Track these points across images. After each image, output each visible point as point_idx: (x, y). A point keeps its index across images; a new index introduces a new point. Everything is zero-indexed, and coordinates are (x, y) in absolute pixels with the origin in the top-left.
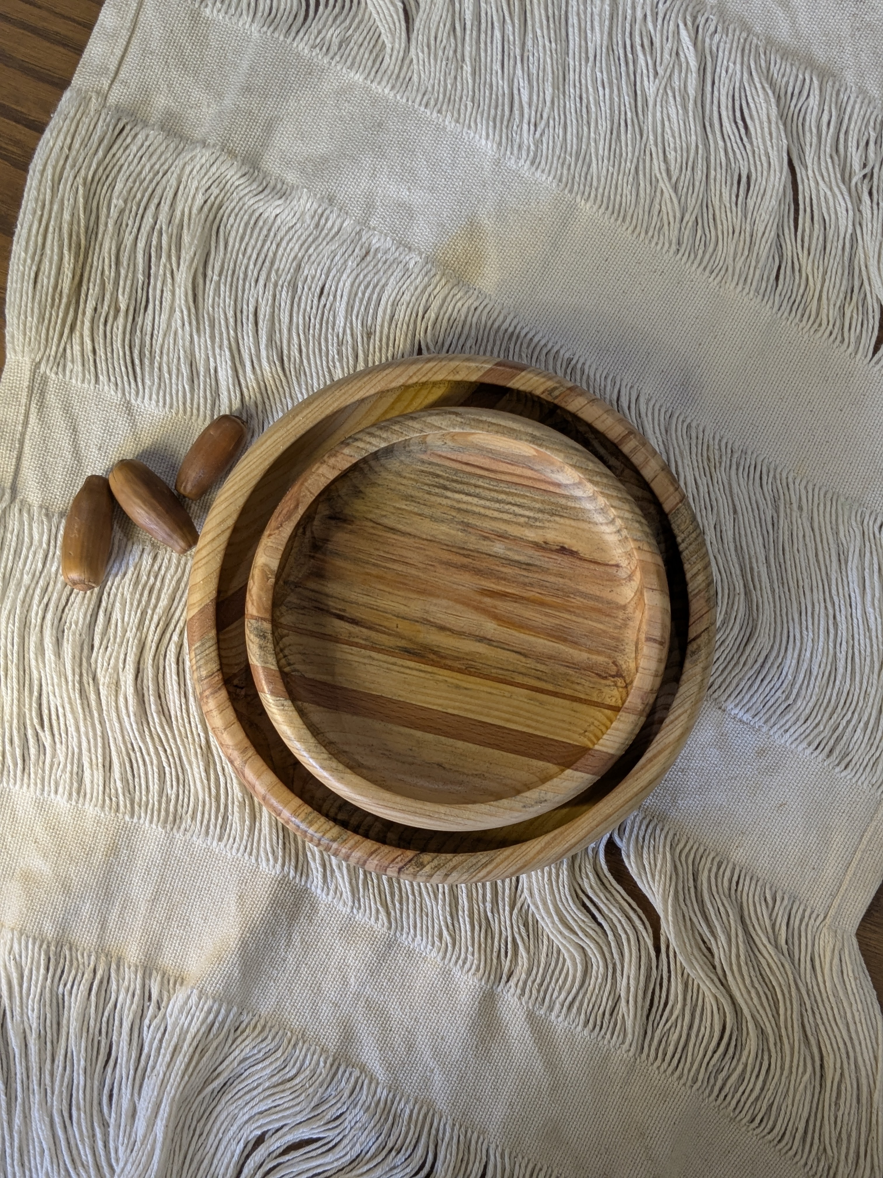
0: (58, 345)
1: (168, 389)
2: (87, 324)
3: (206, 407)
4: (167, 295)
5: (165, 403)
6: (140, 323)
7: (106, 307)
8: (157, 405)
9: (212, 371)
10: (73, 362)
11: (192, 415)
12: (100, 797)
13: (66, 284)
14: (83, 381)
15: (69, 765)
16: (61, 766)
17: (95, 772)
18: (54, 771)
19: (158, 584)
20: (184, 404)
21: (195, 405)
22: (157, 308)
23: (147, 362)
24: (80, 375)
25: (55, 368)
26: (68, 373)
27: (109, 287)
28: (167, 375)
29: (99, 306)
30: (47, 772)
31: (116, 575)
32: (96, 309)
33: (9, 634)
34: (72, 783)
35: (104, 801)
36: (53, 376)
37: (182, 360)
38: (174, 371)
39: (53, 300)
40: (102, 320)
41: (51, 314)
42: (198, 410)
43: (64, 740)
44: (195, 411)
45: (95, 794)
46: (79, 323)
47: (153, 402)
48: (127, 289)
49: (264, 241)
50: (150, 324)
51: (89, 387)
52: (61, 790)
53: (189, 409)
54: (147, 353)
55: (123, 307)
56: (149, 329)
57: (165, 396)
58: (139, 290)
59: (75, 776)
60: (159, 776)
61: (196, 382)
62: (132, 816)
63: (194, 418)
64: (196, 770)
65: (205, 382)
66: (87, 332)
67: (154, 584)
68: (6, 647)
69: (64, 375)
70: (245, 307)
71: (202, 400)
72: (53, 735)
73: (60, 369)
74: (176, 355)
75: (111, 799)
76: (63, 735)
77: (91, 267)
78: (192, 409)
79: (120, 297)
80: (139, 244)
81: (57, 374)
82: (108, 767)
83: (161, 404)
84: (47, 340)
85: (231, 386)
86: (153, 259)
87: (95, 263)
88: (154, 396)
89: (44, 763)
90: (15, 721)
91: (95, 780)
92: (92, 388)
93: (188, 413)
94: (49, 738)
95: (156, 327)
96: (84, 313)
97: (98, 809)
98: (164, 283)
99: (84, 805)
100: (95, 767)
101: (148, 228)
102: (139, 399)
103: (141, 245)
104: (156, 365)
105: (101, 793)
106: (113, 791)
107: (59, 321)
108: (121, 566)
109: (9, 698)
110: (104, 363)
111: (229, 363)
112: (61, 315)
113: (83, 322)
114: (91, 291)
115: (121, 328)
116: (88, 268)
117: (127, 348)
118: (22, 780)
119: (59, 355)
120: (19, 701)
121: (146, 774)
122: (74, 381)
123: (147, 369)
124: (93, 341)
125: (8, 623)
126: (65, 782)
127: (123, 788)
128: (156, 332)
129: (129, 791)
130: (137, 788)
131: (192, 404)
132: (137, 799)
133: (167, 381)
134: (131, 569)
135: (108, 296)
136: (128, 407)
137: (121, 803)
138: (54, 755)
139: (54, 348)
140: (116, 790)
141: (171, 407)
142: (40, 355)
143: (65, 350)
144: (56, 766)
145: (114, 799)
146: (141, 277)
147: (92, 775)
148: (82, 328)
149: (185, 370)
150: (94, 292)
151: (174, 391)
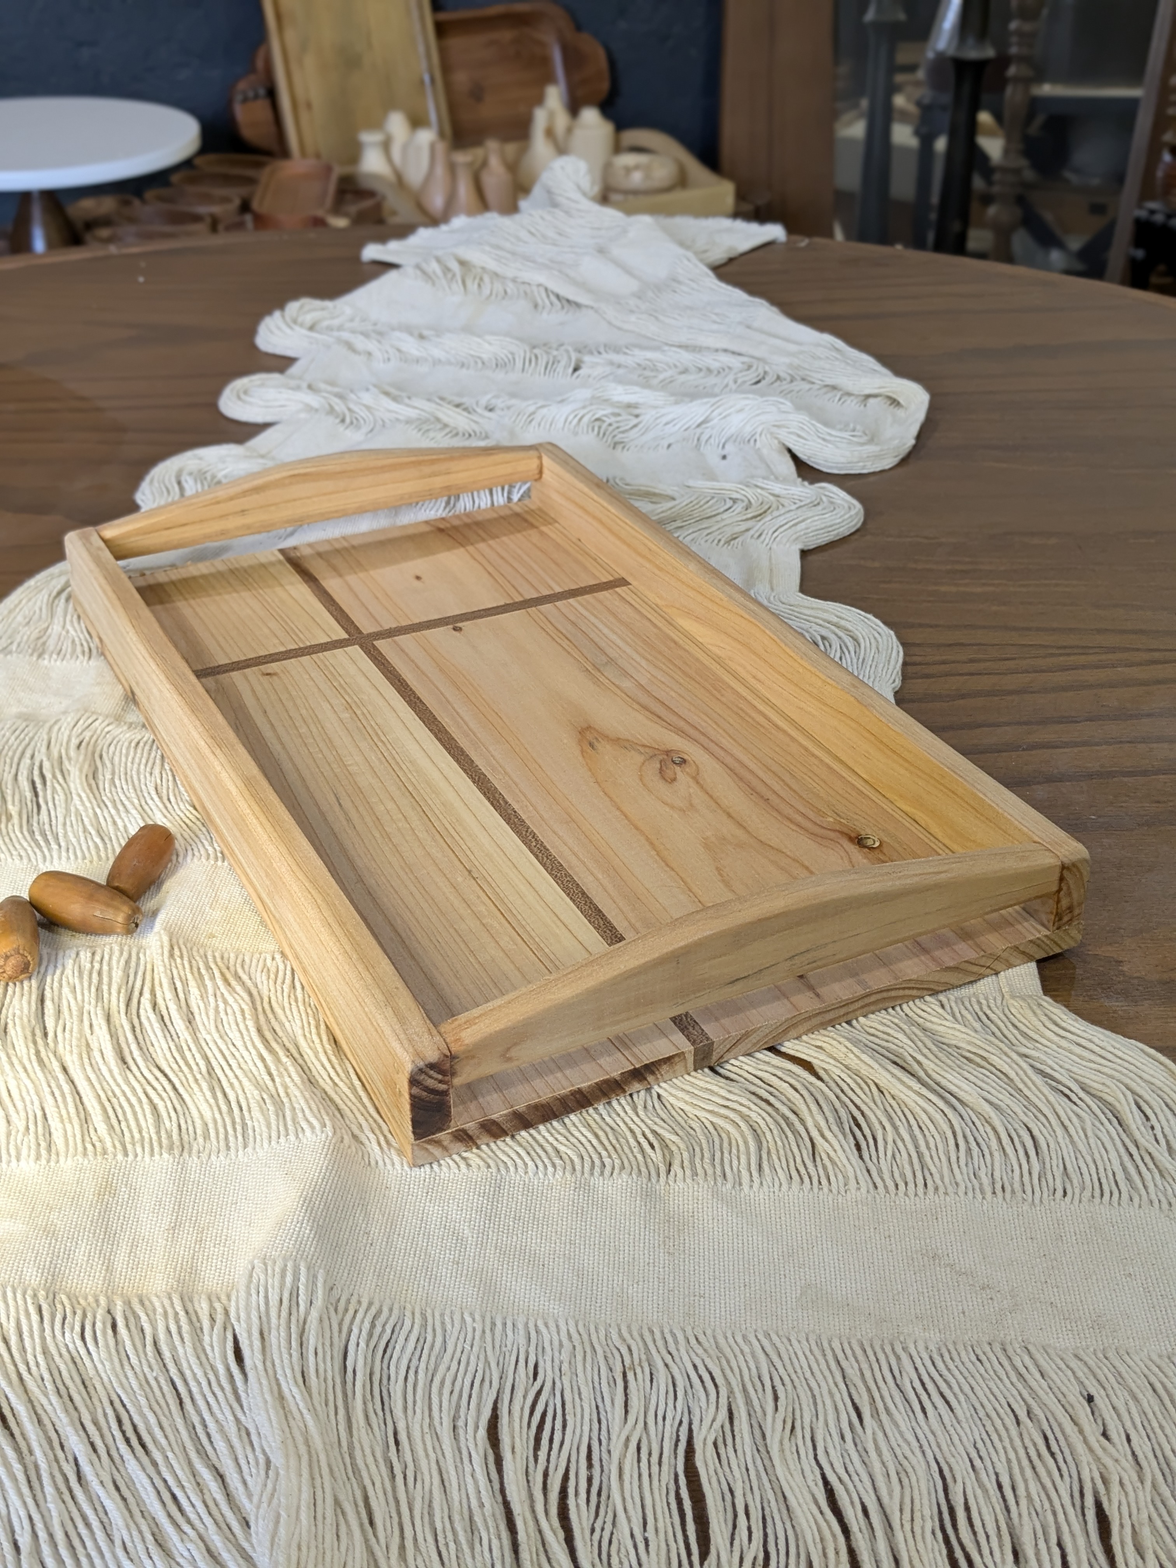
4: (60, 797)
8: (69, 861)
12: (80, 1145)
35: (85, 1149)
37: (88, 825)
38: (81, 835)
62: (126, 1154)
71: (116, 846)
74: (81, 826)
75: (94, 1145)
83: (72, 859)
88: (64, 855)
95: (53, 818)
97: (79, 1157)
99: (58, 1162)
100: (66, 1121)
105: (79, 1141)
108: (56, 967)
121: (135, 1113)
128: (54, 821)
137: (109, 1145)
141: (84, 859)
145: (98, 1144)
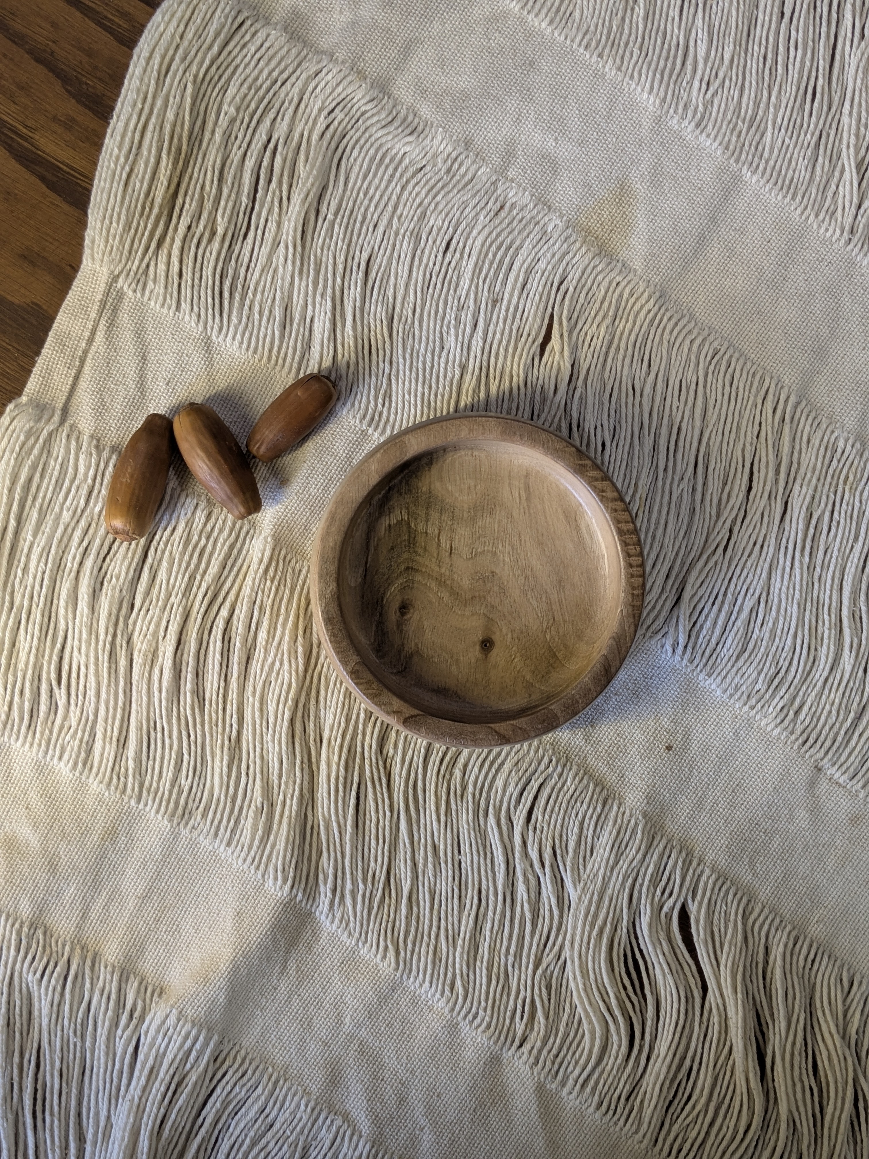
0: (142, 260)
1: (255, 332)
2: (178, 243)
3: (293, 359)
4: (272, 226)
5: (249, 346)
6: (236, 252)
7: (201, 227)
8: (240, 347)
9: (308, 320)
10: (155, 281)
11: (276, 364)
12: (108, 773)
13: (160, 193)
14: (163, 306)
15: (80, 733)
16: (72, 731)
17: (107, 744)
18: (62, 735)
19: (210, 547)
20: (270, 351)
21: (282, 355)
22: (259, 238)
23: (237, 297)
24: (161, 298)
25: (134, 285)
26: (147, 292)
27: (208, 205)
28: (257, 316)
29: (194, 225)
30: (55, 734)
31: (165, 529)
32: (189, 228)
33: (39, 574)
34: (79, 752)
35: (111, 778)
36: (130, 293)
37: (277, 302)
38: (267, 312)
39: (143, 208)
40: (195, 241)
41: (139, 224)
42: (284, 360)
43: (80, 703)
44: (280, 361)
45: (102, 769)
46: (168, 239)
47: (236, 343)
48: (228, 211)
49: (389, 182)
50: (248, 255)
51: (168, 313)
52: (66, 757)
53: (274, 357)
54: (239, 287)
55: (220, 230)
56: (246, 260)
57: (250, 338)
58: (241, 214)
59: (84, 745)
60: (176, 763)
61: (288, 329)
62: (138, 801)
63: (278, 368)
64: (217, 763)
65: (298, 331)
66: (176, 252)
67: (205, 546)
68: (33, 588)
69: (143, 295)
70: (358, 253)
71: (290, 351)
72: (69, 694)
73: (140, 287)
74: (271, 295)
75: (119, 778)
76: (80, 697)
77: (191, 178)
78: (277, 358)
79: (219, 218)
80: (247, 162)
81: (135, 291)
82: (123, 743)
83: (244, 346)
84: (130, 253)
85: (325, 341)
86: (262, 182)
87: (196, 175)
88: (238, 337)
89: (53, 723)
90: (30, 672)
91: (106, 754)
92: (171, 314)
93: (273, 362)
94: (64, 697)
95: (254, 259)
96: (176, 229)
97: (103, 786)
98: (270, 211)
99: (88, 777)
100: (108, 740)
101: (260, 145)
102: (222, 337)
103: (250, 163)
104: (248, 302)
105: (109, 769)
106: (123, 769)
107: (147, 233)
108: (171, 519)
109: (27, 645)
110: (189, 290)
111: (329, 314)
112: (149, 226)
113: (173, 240)
114: (187, 206)
115: (214, 254)
116: (186, 179)
117: (218, 277)
118: (26, 737)
119: (141, 271)
120: (37, 650)
121: (163, 752)
122: (152, 303)
123: (236, 305)
124: (181, 262)
125: (39, 562)
126: (72, 749)
127: (134, 770)
128: (252, 265)
129: (140, 772)
130: (149, 771)
131: (279, 352)
132: (147, 784)
133: (256, 323)
134: (182, 525)
135: (205, 215)
136: (208, 344)
137: (130, 785)
138: (66, 717)
139: (137, 262)
140: (127, 770)
141: (255, 352)
142: (120, 268)
143: (148, 266)
144: (66, 729)
145: (122, 779)
146: (244, 200)
147: (104, 748)
148: (171, 246)
149: (278, 313)
150: (191, 207)
151: (261, 335)
